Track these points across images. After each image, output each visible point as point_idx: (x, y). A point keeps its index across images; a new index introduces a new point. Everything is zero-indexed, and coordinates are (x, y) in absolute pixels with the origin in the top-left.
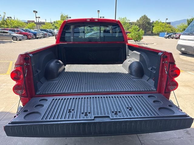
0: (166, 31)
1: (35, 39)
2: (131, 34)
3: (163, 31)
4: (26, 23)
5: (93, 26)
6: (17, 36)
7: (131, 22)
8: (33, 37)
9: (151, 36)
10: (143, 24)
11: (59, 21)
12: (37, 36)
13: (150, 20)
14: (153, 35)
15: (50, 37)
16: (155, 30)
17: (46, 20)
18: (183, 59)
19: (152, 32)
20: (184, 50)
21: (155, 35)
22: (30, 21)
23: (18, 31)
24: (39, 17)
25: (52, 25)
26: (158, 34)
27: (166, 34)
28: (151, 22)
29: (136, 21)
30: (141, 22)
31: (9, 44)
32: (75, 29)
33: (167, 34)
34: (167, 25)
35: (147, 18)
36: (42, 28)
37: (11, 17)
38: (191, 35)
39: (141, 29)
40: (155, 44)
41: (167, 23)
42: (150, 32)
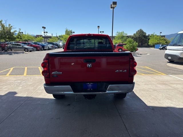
0: (161, 43)
1: (43, 50)
2: (126, 46)
3: (158, 44)
4: (35, 37)
5: (91, 39)
6: (28, 48)
7: (128, 35)
8: (41, 49)
9: (147, 48)
10: (140, 37)
11: (64, 35)
12: (45, 48)
13: (145, 33)
14: (149, 47)
15: (56, 49)
16: (150, 42)
17: (52, 34)
18: (169, 66)
19: (148, 44)
20: (170, 58)
21: (151, 47)
22: (38, 35)
23: (29, 44)
24: (47, 32)
25: (58, 39)
26: (153, 46)
27: (160, 46)
28: (147, 35)
29: (133, 35)
30: (138, 36)
31: (22, 54)
32: (78, 41)
33: (162, 46)
34: (162, 38)
35: (143, 32)
36: (48, 41)
37: (22, 32)
38: (176, 46)
39: (135, 41)
40: (148, 54)
41: (161, 36)
42: (146, 44)
